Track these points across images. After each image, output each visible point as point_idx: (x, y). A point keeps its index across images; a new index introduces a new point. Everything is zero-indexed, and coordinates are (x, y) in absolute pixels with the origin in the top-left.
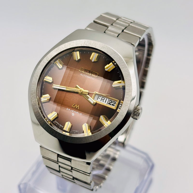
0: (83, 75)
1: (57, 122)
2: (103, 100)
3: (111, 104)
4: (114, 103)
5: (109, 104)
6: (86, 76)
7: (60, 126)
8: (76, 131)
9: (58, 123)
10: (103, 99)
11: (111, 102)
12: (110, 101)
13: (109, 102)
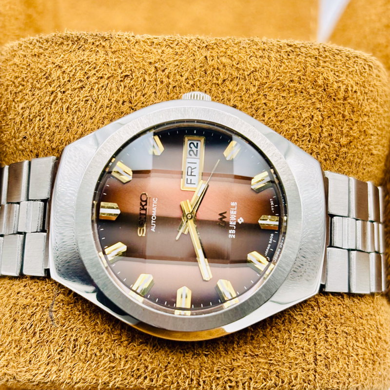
0: (154, 226)
1: (267, 250)
2: (192, 169)
3: (197, 151)
4: (192, 145)
5: (196, 155)
6: (154, 218)
7: (272, 241)
8: (272, 204)
9: (268, 248)
10: (190, 169)
11: (191, 153)
12: (191, 155)
13: (193, 156)
